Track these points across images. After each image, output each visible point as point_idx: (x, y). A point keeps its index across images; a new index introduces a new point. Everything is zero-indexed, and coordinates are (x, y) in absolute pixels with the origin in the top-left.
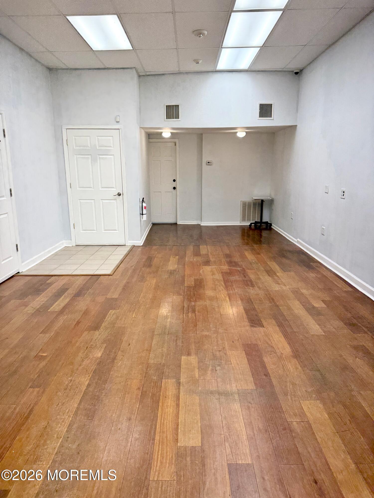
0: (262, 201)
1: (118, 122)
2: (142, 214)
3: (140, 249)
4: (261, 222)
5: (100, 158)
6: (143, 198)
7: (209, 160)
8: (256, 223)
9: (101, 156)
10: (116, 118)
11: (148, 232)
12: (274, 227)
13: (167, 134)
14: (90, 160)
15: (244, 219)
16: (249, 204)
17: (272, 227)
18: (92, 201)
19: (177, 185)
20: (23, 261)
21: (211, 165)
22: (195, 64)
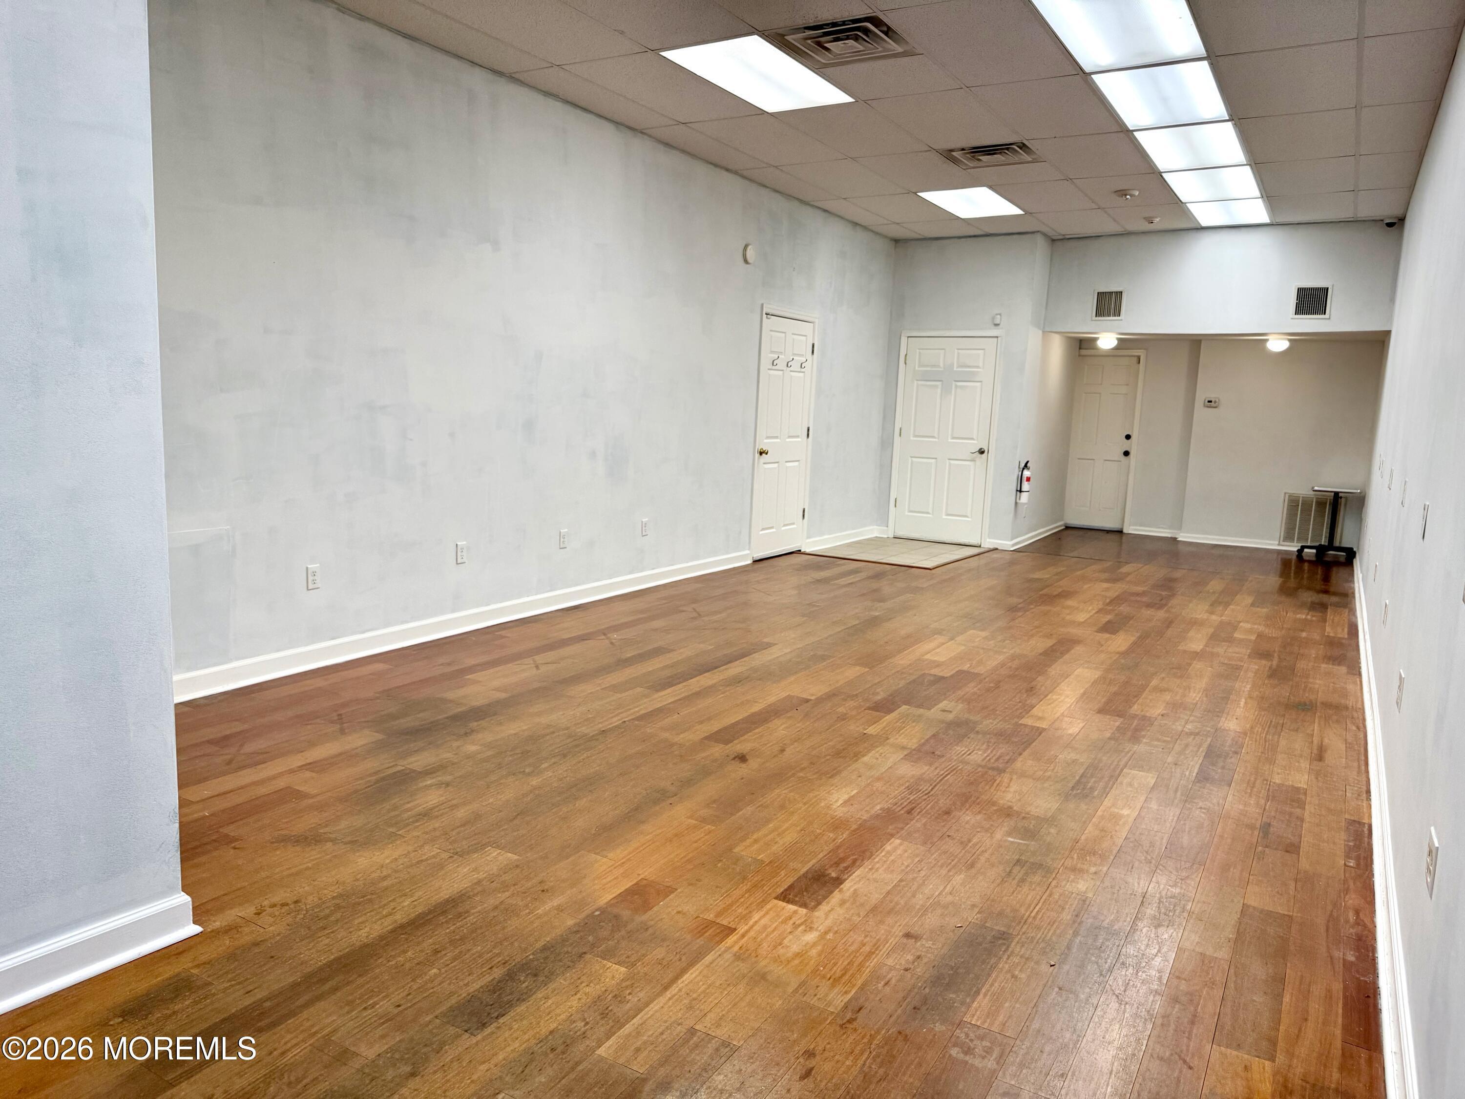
0: (1336, 494)
1: (997, 325)
2: (1021, 491)
3: (1007, 557)
4: (1331, 546)
5: (956, 386)
6: (1028, 462)
7: (1212, 396)
8: (1317, 547)
9: (958, 384)
10: (993, 318)
11: (1043, 536)
13: (1107, 341)
14: (939, 391)
15: (1288, 537)
16: (1306, 504)
18: (933, 461)
19: (1133, 446)
20: (808, 537)
21: (1216, 407)
22: (1147, 223)
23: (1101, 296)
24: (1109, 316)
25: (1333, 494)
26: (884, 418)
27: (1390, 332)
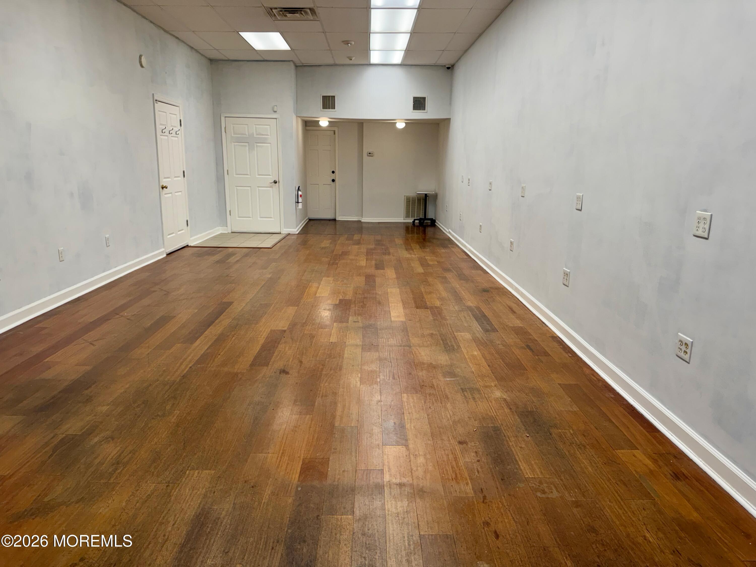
0: (426, 195)
1: (275, 112)
2: (298, 202)
3: (295, 237)
4: (425, 219)
5: (257, 146)
6: (299, 187)
7: (370, 151)
8: (420, 220)
9: (258, 144)
10: (273, 108)
11: (302, 226)
12: (439, 224)
13: (324, 123)
14: (247, 148)
15: (407, 216)
16: (413, 200)
17: (436, 224)
18: (249, 188)
19: (337, 176)
20: (191, 237)
21: (372, 156)
22: (349, 60)
23: (324, 98)
24: (329, 108)
25: (424, 195)
26: (217, 164)
27: (450, 119)
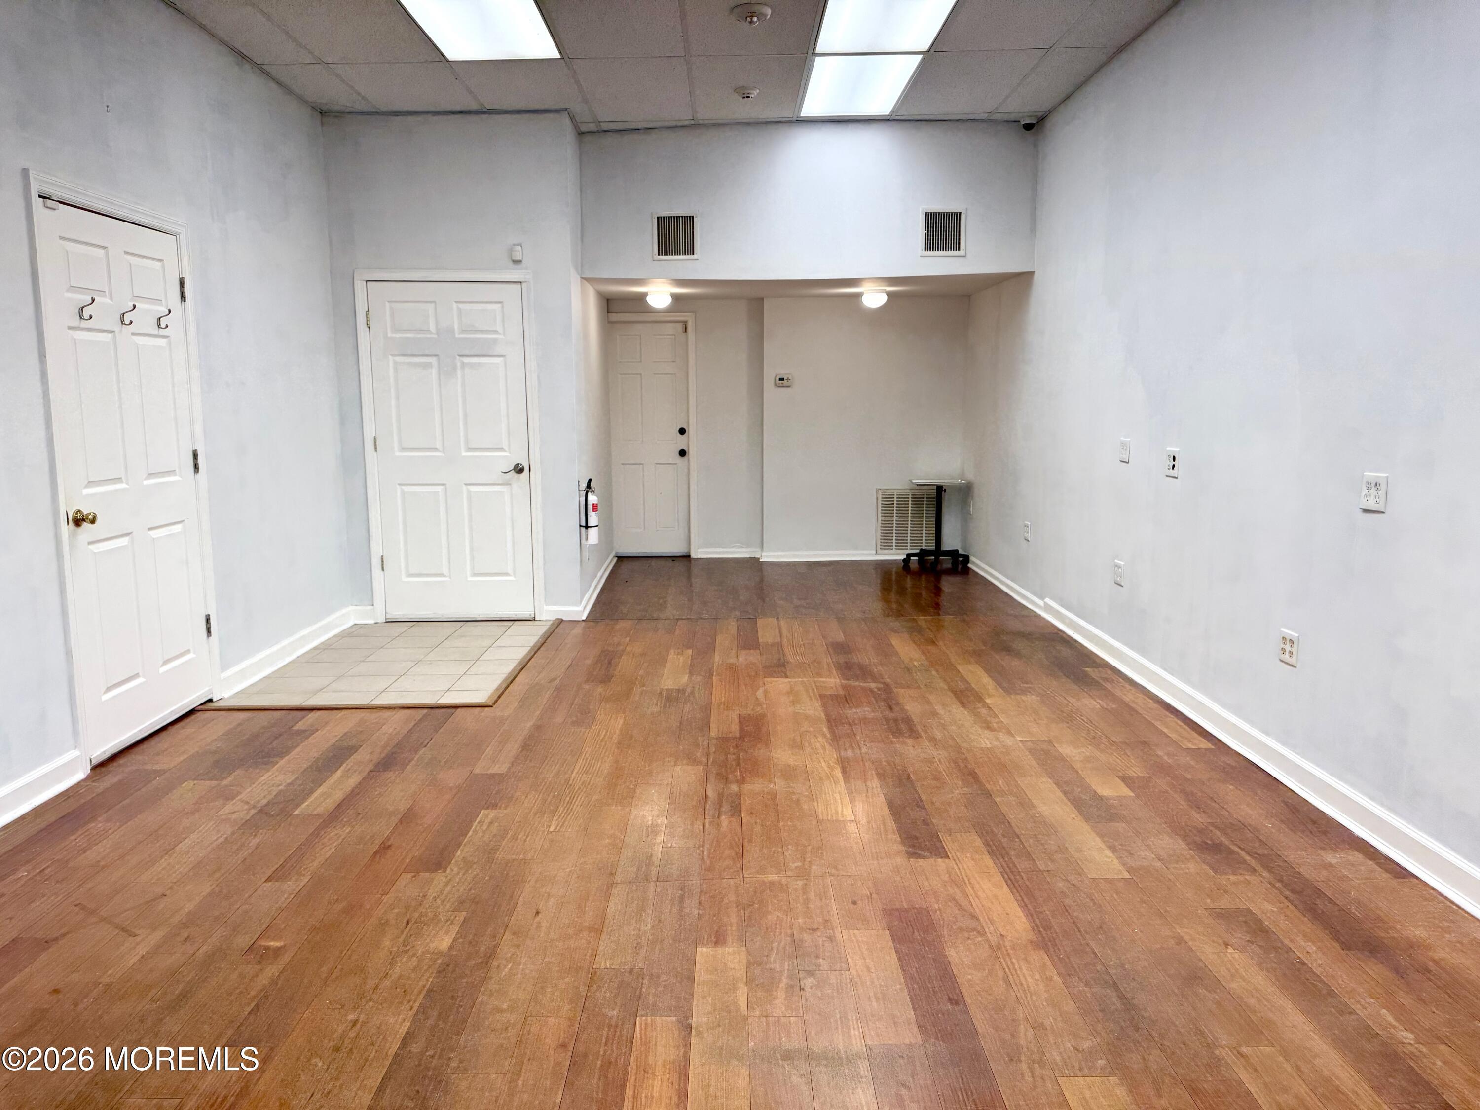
0: (940, 489)
1: (517, 262)
2: (587, 527)
3: (578, 630)
4: (938, 551)
5: (463, 365)
6: (590, 480)
7: (782, 373)
8: (922, 554)
9: (466, 360)
10: (511, 251)
11: (603, 581)
12: (977, 565)
13: (659, 299)
14: (434, 371)
15: (886, 544)
16: (902, 500)
17: (970, 565)
18: (439, 489)
19: (690, 443)
20: (224, 667)
21: (788, 387)
23: (663, 222)
24: (678, 253)
25: (935, 488)
26: (343, 421)
27: (1031, 274)
